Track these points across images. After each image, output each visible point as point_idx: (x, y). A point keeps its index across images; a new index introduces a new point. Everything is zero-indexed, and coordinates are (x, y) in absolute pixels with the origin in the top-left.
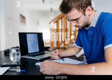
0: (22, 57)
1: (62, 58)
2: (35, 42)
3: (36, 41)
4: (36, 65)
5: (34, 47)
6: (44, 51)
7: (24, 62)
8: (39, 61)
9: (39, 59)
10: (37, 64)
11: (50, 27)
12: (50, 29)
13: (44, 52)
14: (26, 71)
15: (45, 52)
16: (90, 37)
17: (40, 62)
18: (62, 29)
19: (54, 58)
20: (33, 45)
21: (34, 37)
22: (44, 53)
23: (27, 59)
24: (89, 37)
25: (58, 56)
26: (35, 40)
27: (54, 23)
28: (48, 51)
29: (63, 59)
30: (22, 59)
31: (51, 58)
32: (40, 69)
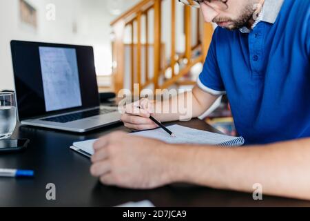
0: (23, 123)
1: (164, 125)
2: (67, 75)
3: (70, 73)
4: (76, 149)
5: (63, 92)
6: (98, 105)
7: (28, 141)
8: (82, 137)
9: (82, 130)
10: (77, 146)
11: (112, 37)
12: (113, 44)
13: (96, 108)
14: (35, 173)
15: (102, 107)
16: (256, 58)
17: (86, 139)
18: (147, 45)
19: (135, 126)
20: (61, 83)
21: (64, 59)
22: (99, 109)
23: (41, 131)
24: (251, 57)
25: (150, 121)
26: (69, 67)
27: (126, 25)
28: (111, 106)
29: (167, 127)
30: (22, 131)
31: (126, 125)
32: (91, 163)
